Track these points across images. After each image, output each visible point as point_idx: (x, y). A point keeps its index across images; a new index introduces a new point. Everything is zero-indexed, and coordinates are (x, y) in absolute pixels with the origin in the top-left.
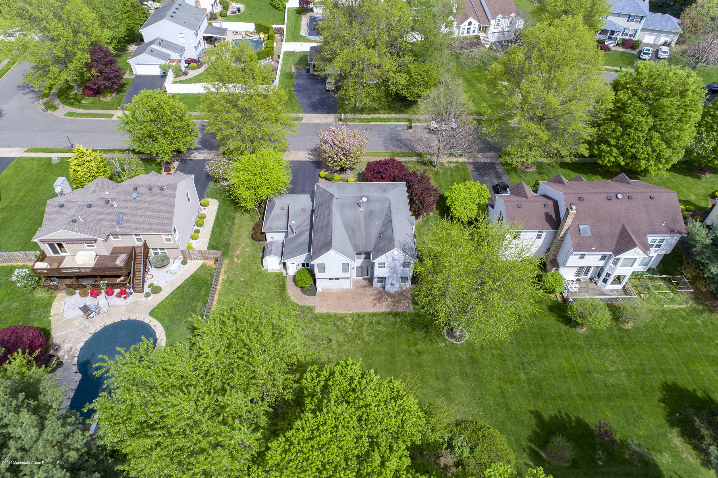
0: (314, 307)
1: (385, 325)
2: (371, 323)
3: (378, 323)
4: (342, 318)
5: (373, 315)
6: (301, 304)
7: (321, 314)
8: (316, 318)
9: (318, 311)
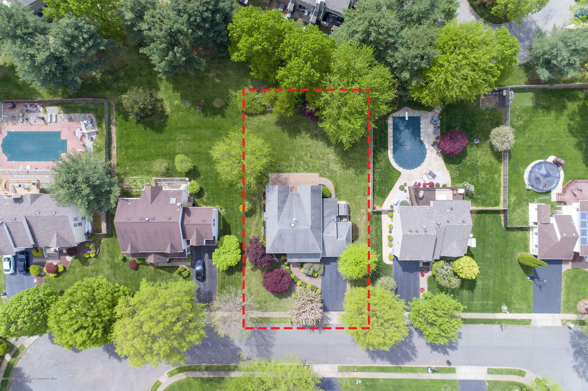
0: (319, 177)
1: (284, 165)
2: (291, 167)
3: (287, 167)
4: (305, 170)
5: (289, 172)
6: (326, 179)
7: (315, 172)
8: (318, 170)
9: (317, 174)
